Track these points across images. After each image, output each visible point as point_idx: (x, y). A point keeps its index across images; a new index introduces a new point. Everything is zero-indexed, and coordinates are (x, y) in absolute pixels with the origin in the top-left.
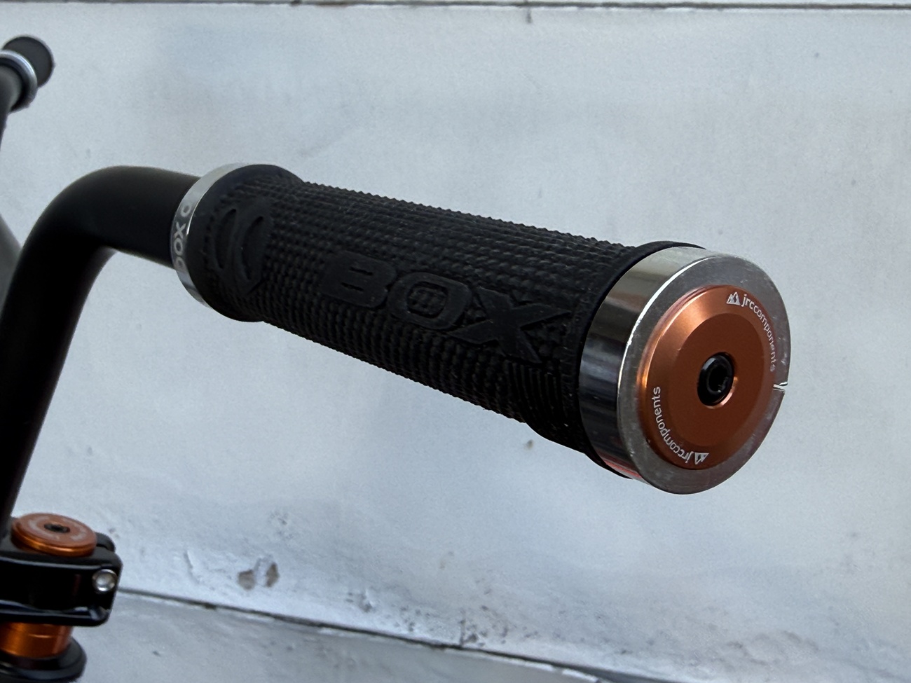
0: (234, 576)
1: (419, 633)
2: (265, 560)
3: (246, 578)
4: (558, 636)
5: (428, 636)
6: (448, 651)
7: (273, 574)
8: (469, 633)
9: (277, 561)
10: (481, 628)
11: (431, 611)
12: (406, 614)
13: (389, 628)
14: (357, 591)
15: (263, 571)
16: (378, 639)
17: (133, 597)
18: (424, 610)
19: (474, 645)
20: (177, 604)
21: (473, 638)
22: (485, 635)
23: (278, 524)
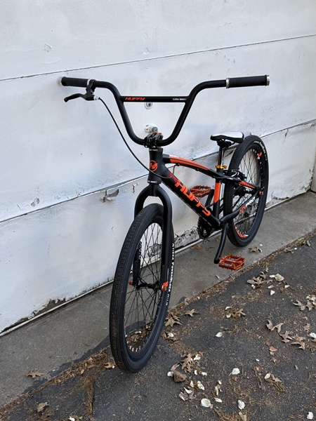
0: (30, 205)
1: (69, 198)
2: (36, 199)
3: (33, 204)
4: (92, 187)
5: (72, 198)
6: (75, 199)
7: (38, 201)
9: (38, 197)
11: (70, 193)
12: (66, 196)
13: (64, 200)
14: (56, 196)
19: (79, 196)
20: (19, 217)
22: (81, 193)
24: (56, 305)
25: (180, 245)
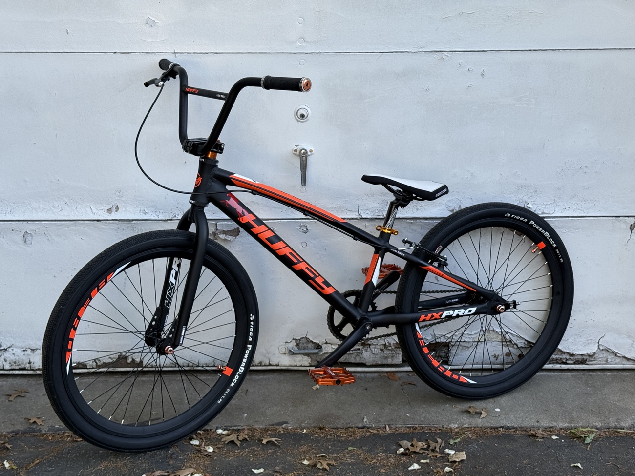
0: (106, 211)
1: (160, 218)
2: (115, 205)
3: (110, 211)
5: (163, 218)
6: (169, 221)
7: (117, 208)
8: (174, 215)
9: (118, 204)
10: (177, 214)
11: (163, 211)
12: (156, 213)
13: (153, 218)
14: (142, 209)
15: (114, 207)
16: (149, 221)
17: (74, 222)
18: (161, 211)
19: (175, 218)
20: (89, 222)
21: (175, 216)
22: (178, 215)
23: (118, 193)
24: (128, 365)
25: (358, 360)
